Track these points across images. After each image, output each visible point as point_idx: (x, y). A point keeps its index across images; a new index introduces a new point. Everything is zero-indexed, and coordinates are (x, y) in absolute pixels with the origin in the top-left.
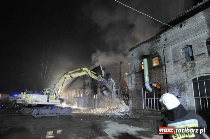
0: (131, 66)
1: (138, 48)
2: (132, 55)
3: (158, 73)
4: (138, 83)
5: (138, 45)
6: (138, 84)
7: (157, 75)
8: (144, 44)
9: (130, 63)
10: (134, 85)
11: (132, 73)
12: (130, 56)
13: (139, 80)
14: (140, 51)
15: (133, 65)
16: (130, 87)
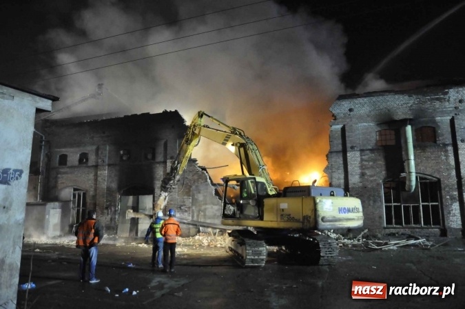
0: (347, 134)
1: (374, 99)
2: (351, 110)
3: (436, 157)
4: (368, 172)
5: (375, 92)
6: (368, 174)
7: (432, 160)
8: (397, 96)
9: (339, 127)
10: (357, 177)
11: (348, 149)
12: (343, 111)
13: (372, 167)
14: (381, 107)
15: (352, 132)
16: (339, 179)
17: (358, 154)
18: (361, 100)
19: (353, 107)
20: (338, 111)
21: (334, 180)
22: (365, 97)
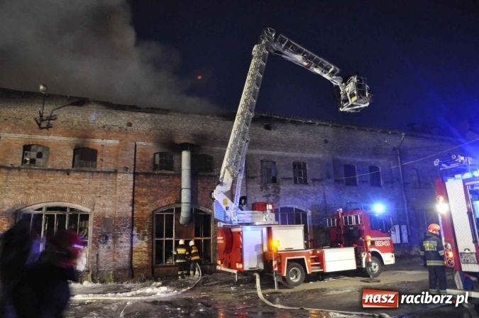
10: (127, 204)
11: (120, 171)
12: (118, 124)
13: (145, 194)
14: (163, 127)
15: (126, 150)
16: (104, 206)
17: (131, 177)
18: (142, 115)
19: (131, 121)
20: (114, 123)
21: (97, 207)
22: (147, 112)
